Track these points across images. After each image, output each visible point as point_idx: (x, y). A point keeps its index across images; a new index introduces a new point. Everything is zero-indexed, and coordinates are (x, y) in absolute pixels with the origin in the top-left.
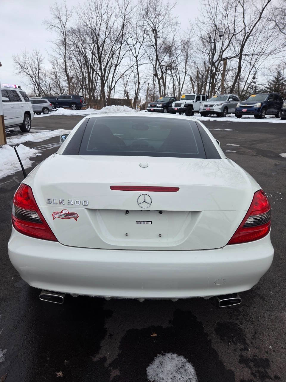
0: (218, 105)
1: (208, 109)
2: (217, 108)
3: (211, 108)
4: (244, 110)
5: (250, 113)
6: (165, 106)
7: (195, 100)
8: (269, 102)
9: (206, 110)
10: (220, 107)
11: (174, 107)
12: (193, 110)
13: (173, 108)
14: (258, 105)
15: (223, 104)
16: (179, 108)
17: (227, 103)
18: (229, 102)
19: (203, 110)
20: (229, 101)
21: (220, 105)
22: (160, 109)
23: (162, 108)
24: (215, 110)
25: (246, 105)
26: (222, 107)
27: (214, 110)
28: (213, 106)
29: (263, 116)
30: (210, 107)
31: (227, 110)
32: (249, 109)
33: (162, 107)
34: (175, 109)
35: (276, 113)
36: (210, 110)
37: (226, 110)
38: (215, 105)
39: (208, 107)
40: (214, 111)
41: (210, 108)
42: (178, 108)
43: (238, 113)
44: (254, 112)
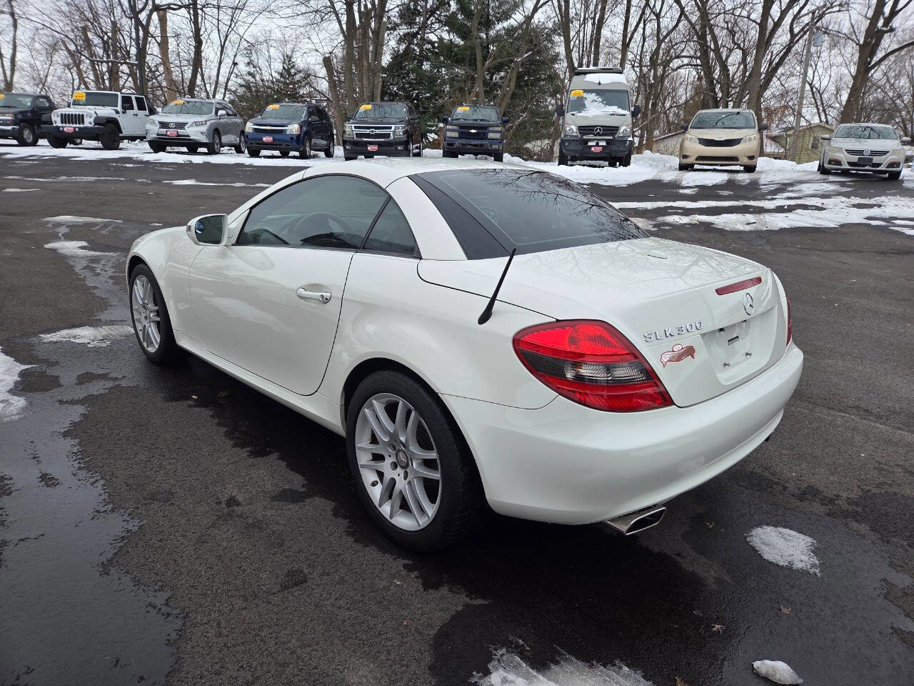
0: (197, 124)
1: (171, 133)
2: (196, 132)
3: (181, 131)
4: (267, 139)
5: (281, 145)
6: (22, 121)
7: (119, 108)
8: (310, 122)
9: (166, 135)
10: (204, 129)
11: (59, 124)
12: (120, 135)
13: (58, 127)
14: (294, 129)
15: (208, 123)
16: (79, 128)
17: (214, 121)
18: (220, 119)
19: (158, 135)
20: (219, 114)
21: (202, 124)
22: (9, 128)
23: (17, 127)
24: (192, 137)
25: (268, 128)
26: (208, 130)
27: (188, 136)
28: (186, 127)
29: (308, 154)
30: (175, 128)
31: (220, 139)
32: (277, 136)
33: (14, 123)
34: (65, 129)
35: (326, 147)
36: (179, 136)
37: (216, 136)
38: (190, 124)
39: (170, 128)
40: (190, 140)
41: (179, 130)
42: (75, 128)
43: (254, 145)
44: (289, 144)
